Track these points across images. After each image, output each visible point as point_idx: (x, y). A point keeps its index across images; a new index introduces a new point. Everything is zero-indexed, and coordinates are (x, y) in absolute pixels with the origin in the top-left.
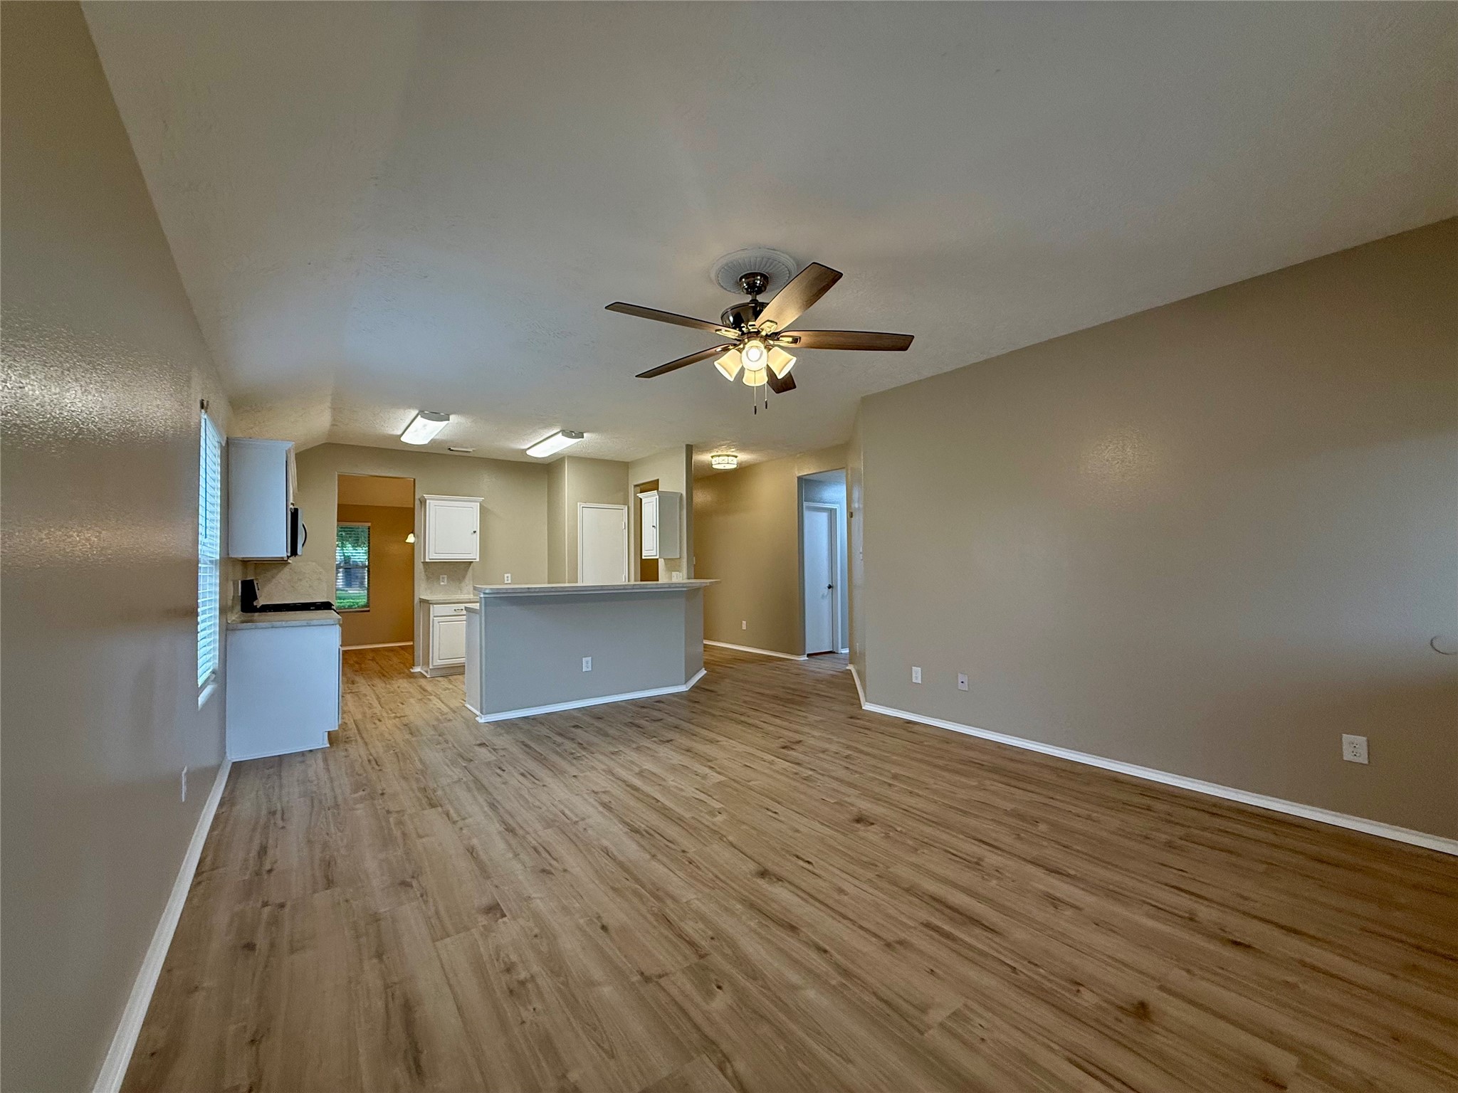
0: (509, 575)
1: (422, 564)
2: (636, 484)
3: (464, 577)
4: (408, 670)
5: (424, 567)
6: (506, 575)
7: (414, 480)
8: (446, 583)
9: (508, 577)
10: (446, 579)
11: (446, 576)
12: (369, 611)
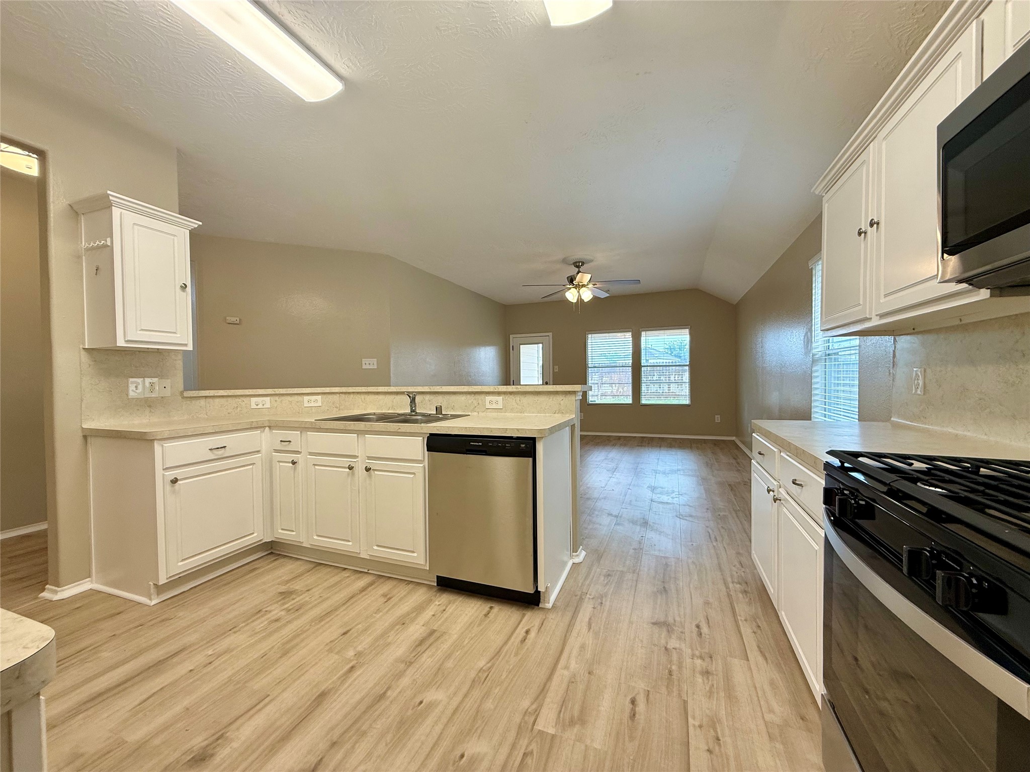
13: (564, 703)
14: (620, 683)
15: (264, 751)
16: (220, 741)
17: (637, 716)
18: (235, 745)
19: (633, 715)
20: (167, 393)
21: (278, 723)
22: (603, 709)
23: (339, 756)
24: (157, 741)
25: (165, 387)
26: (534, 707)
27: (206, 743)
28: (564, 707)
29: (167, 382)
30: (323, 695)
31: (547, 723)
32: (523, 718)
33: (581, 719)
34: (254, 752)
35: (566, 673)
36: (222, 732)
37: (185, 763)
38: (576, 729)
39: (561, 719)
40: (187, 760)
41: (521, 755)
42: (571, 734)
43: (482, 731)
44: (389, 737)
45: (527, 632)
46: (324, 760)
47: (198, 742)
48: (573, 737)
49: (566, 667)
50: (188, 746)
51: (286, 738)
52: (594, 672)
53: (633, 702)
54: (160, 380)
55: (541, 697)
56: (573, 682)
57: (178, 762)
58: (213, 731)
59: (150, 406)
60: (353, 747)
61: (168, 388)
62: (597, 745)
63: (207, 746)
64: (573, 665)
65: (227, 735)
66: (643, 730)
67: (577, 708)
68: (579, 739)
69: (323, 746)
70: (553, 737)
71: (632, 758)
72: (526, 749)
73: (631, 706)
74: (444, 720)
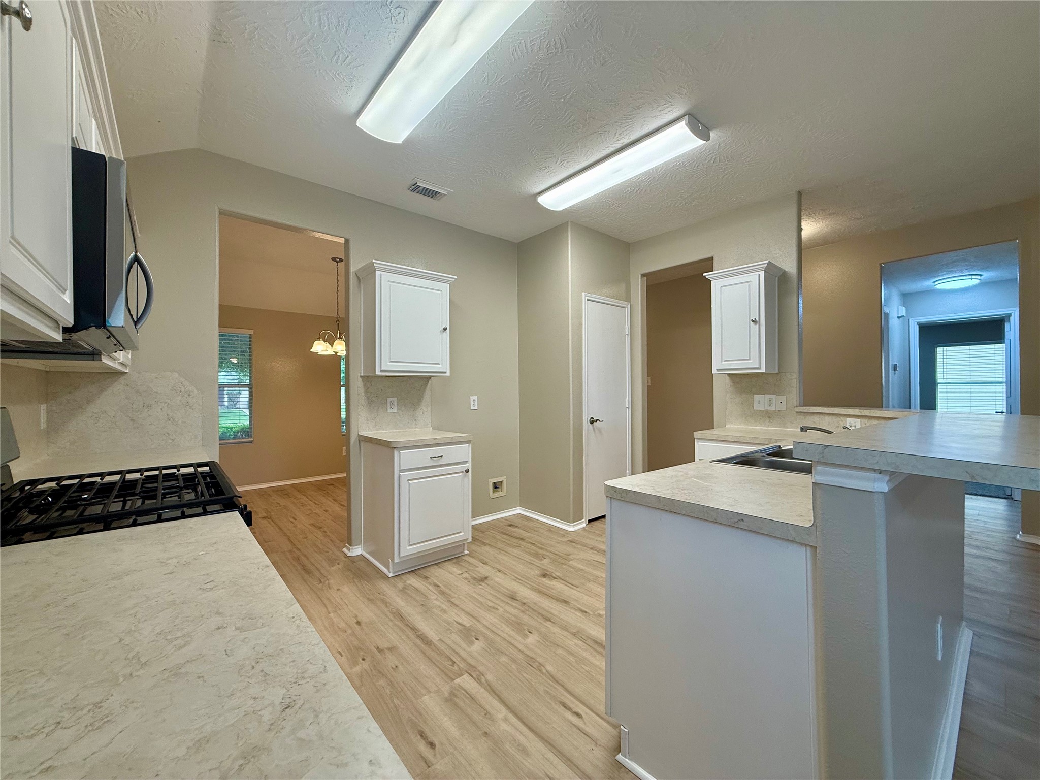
0: (476, 398)
1: (360, 380)
2: (642, 273)
3: (420, 400)
4: (340, 549)
5: (365, 385)
6: (472, 398)
7: (347, 241)
8: (396, 411)
9: (474, 401)
10: (396, 404)
11: (395, 399)
12: (251, 442)
13: (472, 698)
14: (455, 749)
17: (419, 737)
19: (422, 735)
20: (783, 407)
22: (446, 719)
25: (781, 403)
26: (483, 681)
28: (469, 696)
29: (783, 398)
31: (466, 681)
32: (479, 671)
33: (451, 700)
35: (500, 716)
38: (447, 694)
39: (460, 690)
41: (455, 660)
42: (446, 689)
43: (486, 650)
44: (514, 619)
45: (578, 715)
48: (442, 689)
49: (505, 720)
52: (485, 738)
53: (432, 745)
54: (777, 396)
55: (488, 687)
56: (486, 714)
59: (769, 417)
61: (784, 403)
62: (426, 698)
64: (504, 726)
66: (407, 732)
67: (461, 704)
68: (438, 691)
70: (452, 680)
71: (400, 710)
72: (457, 664)
73: (429, 740)
74: (510, 639)
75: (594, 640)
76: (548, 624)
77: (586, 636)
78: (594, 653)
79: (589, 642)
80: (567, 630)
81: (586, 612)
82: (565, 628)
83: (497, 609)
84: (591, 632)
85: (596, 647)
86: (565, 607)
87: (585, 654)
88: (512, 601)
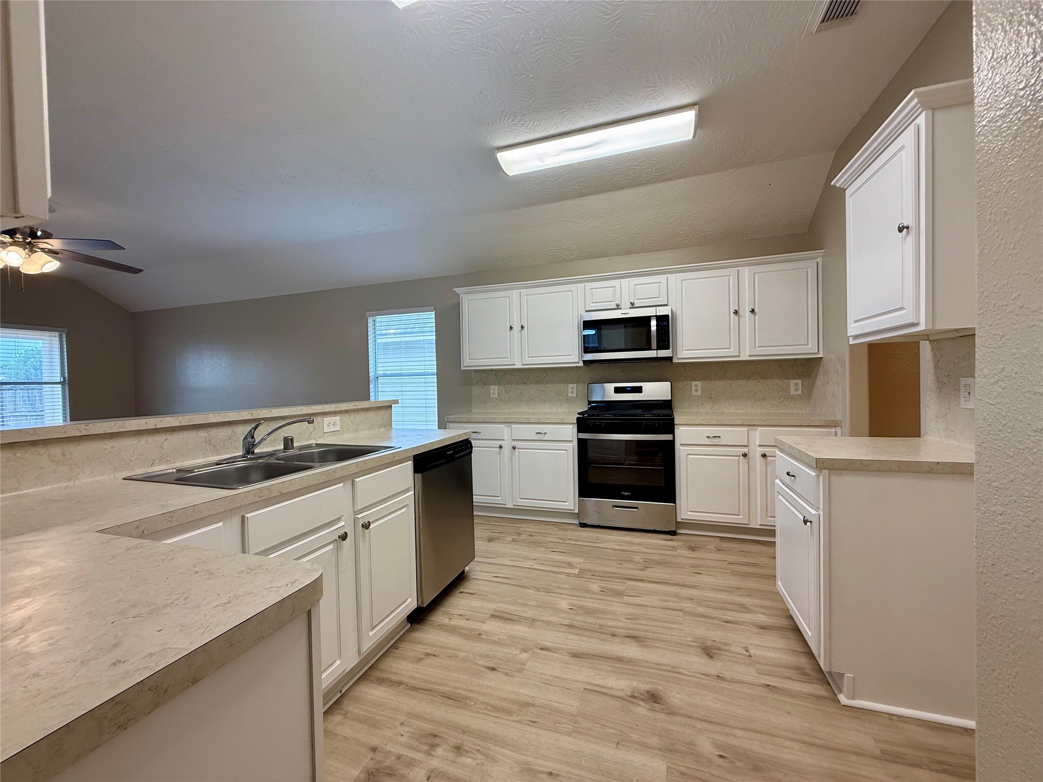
15: (633, 665)
16: (636, 695)
18: (635, 684)
21: (609, 668)
23: (620, 630)
24: (655, 741)
27: (642, 703)
30: (575, 655)
34: (635, 670)
36: (629, 699)
37: (661, 704)
40: (659, 705)
44: (600, 615)
46: (625, 635)
47: (642, 710)
50: (650, 714)
51: (619, 659)
57: (663, 709)
58: (631, 706)
60: (612, 627)
63: (643, 700)
65: (629, 693)
69: (617, 639)
70: (580, 569)
75: (514, 621)
76: (566, 622)
77: (522, 622)
78: (508, 611)
79: (516, 618)
80: (543, 621)
81: (542, 649)
82: (548, 623)
83: (626, 618)
84: (521, 628)
85: (509, 616)
86: (569, 647)
87: (513, 608)
88: (629, 633)
